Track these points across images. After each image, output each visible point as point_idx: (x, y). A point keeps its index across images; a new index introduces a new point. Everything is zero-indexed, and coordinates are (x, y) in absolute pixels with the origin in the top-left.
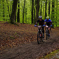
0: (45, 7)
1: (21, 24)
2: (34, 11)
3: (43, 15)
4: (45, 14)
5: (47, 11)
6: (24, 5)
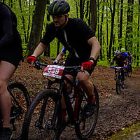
0: (110, 20)
3: (106, 39)
5: (116, 29)
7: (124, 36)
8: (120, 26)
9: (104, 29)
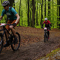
0: (41, 9)
1: (17, 26)
2: (30, 13)
4: (41, 16)
5: (43, 12)
6: (20, 8)
7: (47, 15)
8: (45, 11)
9: (38, 13)
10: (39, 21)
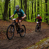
0: (32, 6)
3: (30, 13)
4: (31, 12)
6: (14, 5)
7: (36, 11)
8: (35, 8)
10: (30, 16)
